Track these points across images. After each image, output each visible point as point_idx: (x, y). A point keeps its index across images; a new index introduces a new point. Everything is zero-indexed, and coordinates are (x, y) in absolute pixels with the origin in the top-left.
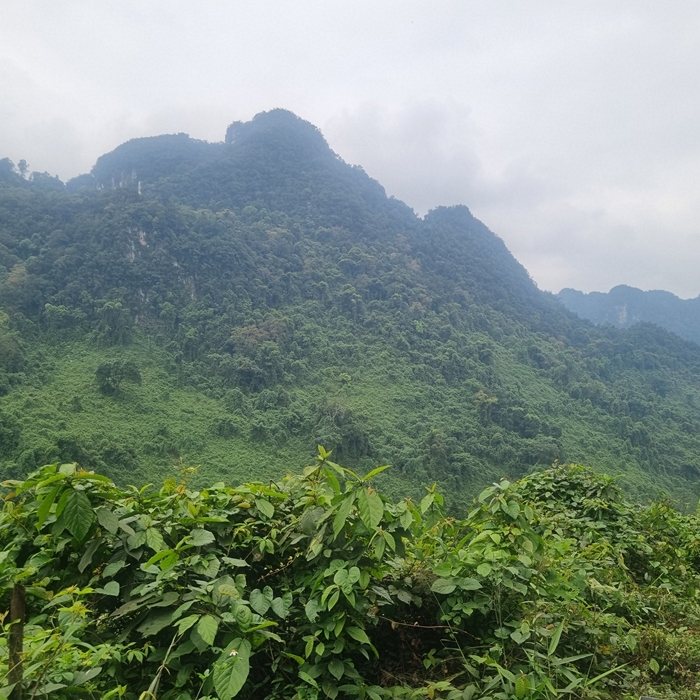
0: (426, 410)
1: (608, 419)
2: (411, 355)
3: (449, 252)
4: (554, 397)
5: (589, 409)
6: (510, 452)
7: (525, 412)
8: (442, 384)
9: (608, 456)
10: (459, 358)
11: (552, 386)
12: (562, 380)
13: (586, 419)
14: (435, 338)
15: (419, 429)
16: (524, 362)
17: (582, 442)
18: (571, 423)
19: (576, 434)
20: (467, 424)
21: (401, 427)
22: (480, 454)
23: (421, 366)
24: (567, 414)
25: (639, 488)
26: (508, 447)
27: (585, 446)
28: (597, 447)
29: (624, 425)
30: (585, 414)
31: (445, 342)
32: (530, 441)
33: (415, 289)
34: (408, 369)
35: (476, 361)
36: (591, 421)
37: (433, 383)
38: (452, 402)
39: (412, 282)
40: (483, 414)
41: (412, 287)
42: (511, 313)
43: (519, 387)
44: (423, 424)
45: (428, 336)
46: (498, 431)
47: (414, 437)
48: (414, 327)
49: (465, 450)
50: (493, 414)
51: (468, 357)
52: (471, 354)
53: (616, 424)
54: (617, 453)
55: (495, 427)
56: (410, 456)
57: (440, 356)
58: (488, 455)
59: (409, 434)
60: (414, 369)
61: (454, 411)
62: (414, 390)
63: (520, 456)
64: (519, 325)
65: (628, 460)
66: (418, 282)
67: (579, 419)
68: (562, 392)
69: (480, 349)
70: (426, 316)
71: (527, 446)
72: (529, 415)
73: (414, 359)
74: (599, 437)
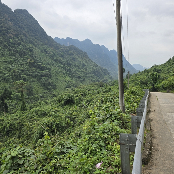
0: (14, 64)
1: (62, 66)
2: (9, 49)
3: (21, 22)
4: (50, 61)
5: (58, 64)
6: (37, 74)
7: (42, 64)
8: (18, 57)
9: (62, 75)
10: (23, 50)
11: (49, 58)
12: (52, 57)
13: (57, 66)
14: (16, 44)
15: (11, 69)
16: (43, 52)
17: (56, 71)
18: (54, 67)
19: (55, 70)
20: (26, 68)
21: (5, 69)
22: (29, 75)
23: (12, 52)
24: (53, 65)
25: (68, 81)
26: (37, 73)
27: (57, 72)
28: (60, 72)
29: (66, 67)
30: (57, 65)
31: (19, 46)
32: (43, 72)
33: (10, 30)
34: (8, 53)
35: (29, 51)
36: (58, 67)
37: (16, 57)
38: (21, 62)
39: (9, 28)
40: (30, 65)
41: (9, 30)
42: (39, 40)
43: (41, 58)
44: (12, 68)
45: (14, 44)
46: (34, 69)
47: (10, 71)
48: (10, 41)
49: (25, 74)
50: (33, 65)
51: (26, 50)
52: (27, 49)
53: (64, 67)
54: (64, 74)
55: (33, 68)
56: (7, 76)
57: (18, 50)
58: (31, 75)
59: (8, 70)
60: (10, 53)
61: (22, 64)
62: (10, 59)
63: (40, 75)
64: (42, 43)
65: (66, 75)
66: (11, 28)
67: (56, 66)
68: (52, 60)
69: (30, 48)
70: (13, 38)
71: (42, 73)
72: (43, 65)
73: (10, 50)
74: (60, 70)
